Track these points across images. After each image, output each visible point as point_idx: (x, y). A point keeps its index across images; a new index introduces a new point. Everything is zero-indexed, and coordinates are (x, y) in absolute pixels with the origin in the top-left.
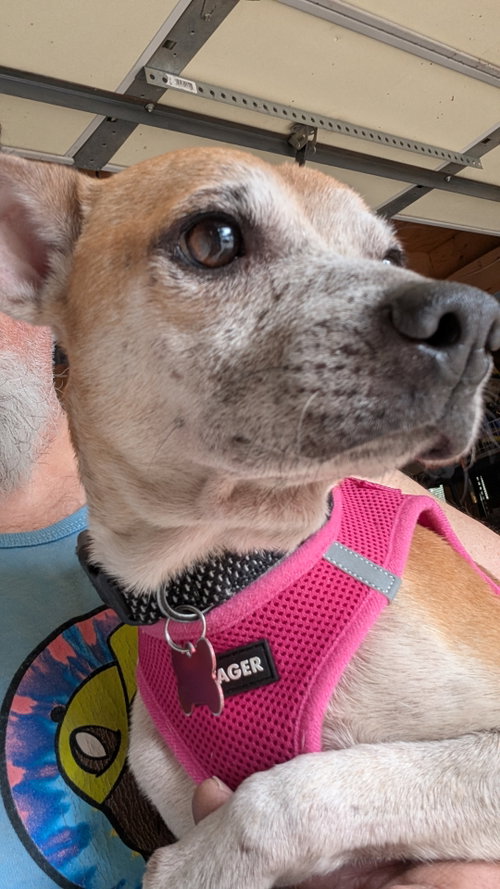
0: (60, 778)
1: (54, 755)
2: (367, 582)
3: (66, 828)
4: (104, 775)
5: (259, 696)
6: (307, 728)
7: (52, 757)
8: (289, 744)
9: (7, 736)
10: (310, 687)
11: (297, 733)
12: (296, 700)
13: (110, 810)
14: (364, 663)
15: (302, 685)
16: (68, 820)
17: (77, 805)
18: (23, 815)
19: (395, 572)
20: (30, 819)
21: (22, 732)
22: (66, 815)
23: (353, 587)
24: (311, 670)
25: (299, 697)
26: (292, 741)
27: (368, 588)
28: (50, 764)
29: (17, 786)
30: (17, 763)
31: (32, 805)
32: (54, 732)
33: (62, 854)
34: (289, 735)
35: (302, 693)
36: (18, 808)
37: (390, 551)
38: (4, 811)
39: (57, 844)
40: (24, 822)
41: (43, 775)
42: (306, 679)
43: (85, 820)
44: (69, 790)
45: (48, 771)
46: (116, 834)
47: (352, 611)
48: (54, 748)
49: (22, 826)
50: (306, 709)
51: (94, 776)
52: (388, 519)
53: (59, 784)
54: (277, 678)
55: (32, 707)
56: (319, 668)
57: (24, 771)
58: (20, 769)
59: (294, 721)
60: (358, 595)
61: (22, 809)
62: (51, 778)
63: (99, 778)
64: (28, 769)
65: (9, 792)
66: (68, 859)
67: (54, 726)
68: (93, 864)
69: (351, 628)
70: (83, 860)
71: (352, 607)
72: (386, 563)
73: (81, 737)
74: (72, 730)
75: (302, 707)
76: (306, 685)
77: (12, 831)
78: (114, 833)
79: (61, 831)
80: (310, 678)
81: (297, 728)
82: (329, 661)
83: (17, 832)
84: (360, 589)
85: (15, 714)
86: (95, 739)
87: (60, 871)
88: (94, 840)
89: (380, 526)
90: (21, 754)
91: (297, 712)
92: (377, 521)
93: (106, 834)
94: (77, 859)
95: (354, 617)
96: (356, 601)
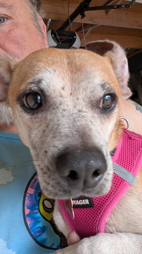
0: (39, 213)
1: (38, 207)
2: (124, 178)
3: (40, 227)
4: (51, 213)
5: (88, 210)
6: (100, 225)
7: (37, 207)
8: (94, 227)
9: (26, 200)
10: (102, 212)
11: (97, 225)
12: (98, 215)
13: (52, 223)
14: (120, 207)
15: (100, 211)
16: (40, 225)
17: (43, 221)
18: (28, 223)
19: (135, 175)
20: (30, 224)
21: (30, 199)
22: (40, 224)
23: (119, 180)
24: (103, 207)
25: (99, 215)
26: (96, 227)
27: (124, 180)
28: (36, 209)
29: (27, 214)
30: (28, 208)
31: (31, 220)
32: (39, 200)
33: (38, 234)
34: (95, 225)
35: (100, 213)
36: (27, 221)
37: (134, 166)
38: (24, 221)
39: (37, 231)
40: (28, 225)
41: (34, 212)
42: (101, 209)
43: (45, 225)
44: (41, 217)
45: (36, 211)
46: (53, 229)
47: (117, 189)
48: (38, 205)
49: (28, 226)
50: (100, 219)
51: (48, 213)
52: (137, 153)
53: (39, 215)
54: (93, 206)
55: (33, 192)
56: (105, 206)
57: (29, 210)
58: (28, 210)
59: (97, 221)
60: (120, 183)
61: (28, 221)
62: (36, 213)
63: (50, 214)
64: (30, 210)
65: (25, 216)
66: (39, 235)
67: (38, 198)
68: (46, 237)
69: (117, 194)
70: (44, 236)
71: (118, 187)
72: (132, 171)
73: (46, 202)
74: (43, 199)
75: (99, 218)
76: (101, 211)
77: (25, 227)
78: (52, 229)
79: (38, 228)
80: (102, 209)
81: (97, 224)
82: (108, 205)
83: (26, 228)
84: (121, 181)
85: (28, 193)
86: (49, 202)
87: (37, 239)
88: (47, 231)
89: (133, 155)
90: (29, 205)
91: (98, 219)
92: (133, 153)
93: (50, 229)
94: (42, 236)
95: (118, 191)
96: (119, 185)
